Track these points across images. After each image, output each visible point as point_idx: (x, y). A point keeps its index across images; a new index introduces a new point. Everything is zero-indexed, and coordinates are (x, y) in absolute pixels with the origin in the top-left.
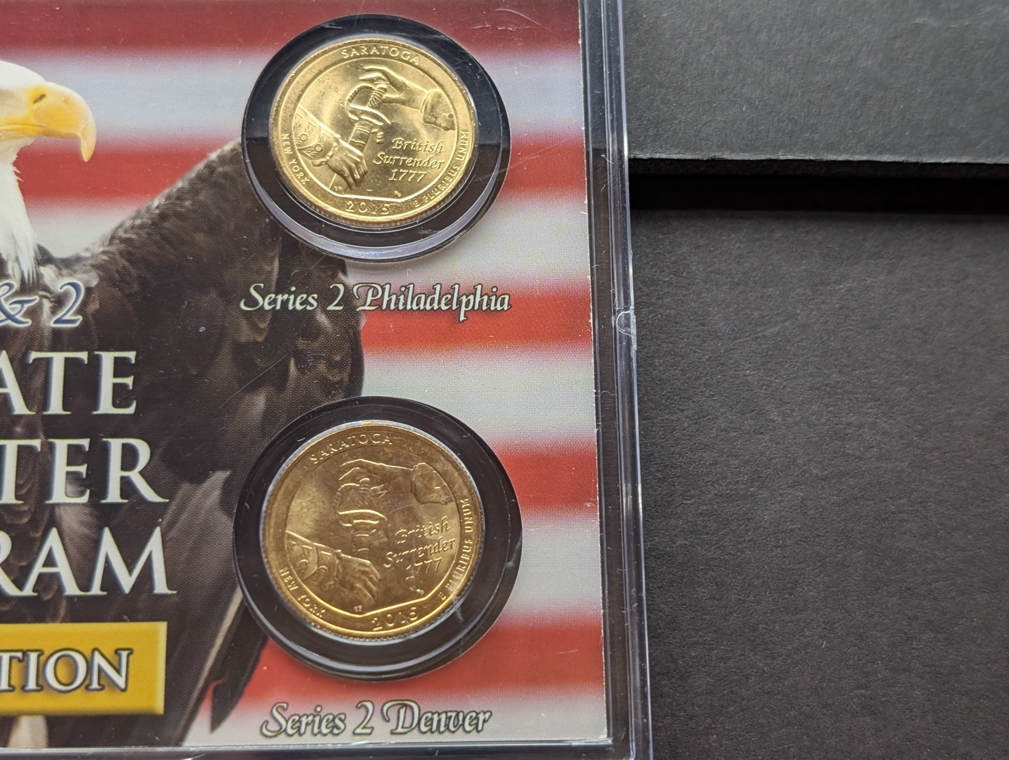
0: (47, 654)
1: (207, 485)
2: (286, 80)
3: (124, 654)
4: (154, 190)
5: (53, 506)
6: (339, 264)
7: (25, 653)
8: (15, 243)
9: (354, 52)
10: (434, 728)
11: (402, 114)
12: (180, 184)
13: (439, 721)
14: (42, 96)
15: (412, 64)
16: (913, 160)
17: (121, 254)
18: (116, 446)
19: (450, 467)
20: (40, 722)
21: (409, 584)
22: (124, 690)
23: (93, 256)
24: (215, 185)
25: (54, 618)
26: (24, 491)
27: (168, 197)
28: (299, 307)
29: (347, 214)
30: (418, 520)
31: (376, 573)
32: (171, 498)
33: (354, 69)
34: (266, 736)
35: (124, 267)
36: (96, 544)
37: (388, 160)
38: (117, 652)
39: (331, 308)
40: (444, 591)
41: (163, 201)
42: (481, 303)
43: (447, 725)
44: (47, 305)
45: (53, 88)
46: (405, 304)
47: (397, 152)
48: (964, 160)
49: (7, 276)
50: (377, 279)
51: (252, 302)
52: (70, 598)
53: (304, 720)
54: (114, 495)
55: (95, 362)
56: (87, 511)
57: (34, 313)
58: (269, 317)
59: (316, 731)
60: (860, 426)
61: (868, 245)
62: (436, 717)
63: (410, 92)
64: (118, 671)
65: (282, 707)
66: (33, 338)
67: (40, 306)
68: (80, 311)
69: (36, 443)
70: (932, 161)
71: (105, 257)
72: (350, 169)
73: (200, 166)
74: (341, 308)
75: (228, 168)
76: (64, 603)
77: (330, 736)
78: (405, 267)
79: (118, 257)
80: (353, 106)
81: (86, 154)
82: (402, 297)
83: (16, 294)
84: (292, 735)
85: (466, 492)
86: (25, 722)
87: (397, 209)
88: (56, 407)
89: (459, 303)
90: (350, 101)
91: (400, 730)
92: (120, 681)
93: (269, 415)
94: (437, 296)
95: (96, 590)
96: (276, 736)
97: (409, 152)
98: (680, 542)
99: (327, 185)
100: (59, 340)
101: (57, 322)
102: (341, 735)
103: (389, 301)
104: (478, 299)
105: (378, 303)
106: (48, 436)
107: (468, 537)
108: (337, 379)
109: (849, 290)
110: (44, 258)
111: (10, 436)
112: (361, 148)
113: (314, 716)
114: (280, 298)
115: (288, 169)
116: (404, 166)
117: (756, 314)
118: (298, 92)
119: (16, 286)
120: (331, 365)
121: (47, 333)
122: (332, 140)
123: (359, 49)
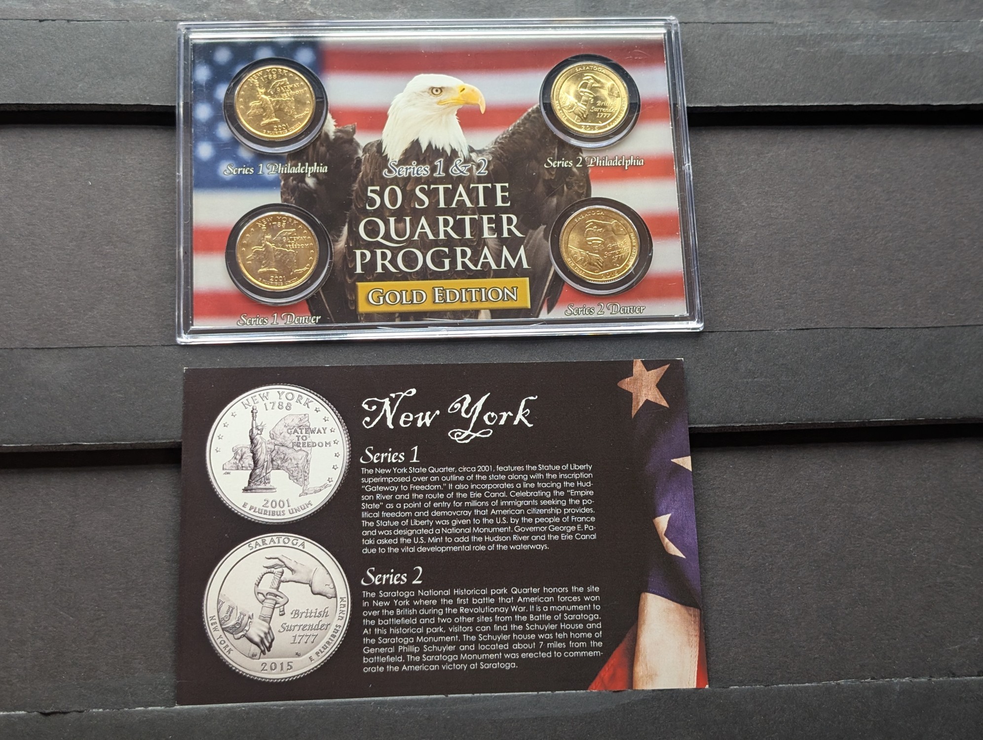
0: (488, 289)
1: (538, 230)
2: (556, 80)
3: (515, 289)
4: (509, 125)
5: (484, 238)
6: (579, 150)
7: (480, 289)
8: (460, 144)
9: (580, 69)
10: (625, 312)
11: (600, 92)
12: (518, 121)
13: (627, 310)
14: (464, 89)
15: (602, 73)
16: (795, 104)
17: (499, 148)
18: (504, 217)
19: (626, 222)
20: (488, 311)
21: (614, 262)
22: (516, 301)
23: (489, 149)
24: (532, 121)
25: (489, 277)
26: (473, 234)
27: (514, 127)
28: (566, 166)
29: (582, 130)
30: (615, 241)
31: (602, 260)
32: (526, 235)
33: (578, 77)
34: (567, 315)
35: (501, 153)
36: (501, 251)
37: (596, 110)
38: (512, 288)
39: (578, 166)
40: (627, 265)
41: (513, 128)
42: (633, 163)
43: (630, 311)
44: (474, 167)
45: (467, 85)
46: (605, 163)
47: (599, 107)
48: (815, 104)
49: (459, 157)
50: (594, 155)
51: (548, 164)
52: (494, 270)
53: (580, 310)
54: (505, 234)
55: (494, 188)
56: (497, 240)
57: (470, 170)
58: (555, 170)
59: (584, 313)
60: (776, 207)
61: (779, 138)
62: (626, 308)
63: (602, 83)
64: (514, 294)
65: (572, 306)
66: (471, 179)
67: (472, 167)
68: (487, 169)
69: (476, 217)
70: (803, 105)
71: (493, 149)
72: (582, 114)
73: (525, 114)
74: (581, 166)
75: (536, 115)
76: (492, 272)
77: (589, 315)
78: (605, 150)
79: (498, 149)
80: (582, 89)
81: (483, 111)
82: (603, 161)
83: (463, 163)
84: (576, 315)
85: (632, 231)
86: (482, 311)
87: (600, 128)
88: (482, 204)
89: (625, 163)
90: (580, 88)
91: (614, 312)
92: (515, 298)
93: (558, 204)
94: (616, 161)
95: (503, 267)
96: (570, 315)
97: (603, 106)
98: (710, 250)
99: (574, 119)
100: (480, 180)
101: (479, 173)
102: (593, 314)
103: (599, 163)
104: (632, 161)
105: (595, 163)
106: (480, 214)
107: (634, 246)
108: (582, 192)
109: (772, 156)
110: (471, 150)
111: (466, 214)
112: (586, 105)
113: (583, 308)
114: (559, 163)
115: (559, 114)
116: (602, 112)
117: (736, 166)
118: (560, 85)
119: (463, 160)
120: (579, 187)
121: (475, 177)
122: (574, 103)
123: (582, 68)
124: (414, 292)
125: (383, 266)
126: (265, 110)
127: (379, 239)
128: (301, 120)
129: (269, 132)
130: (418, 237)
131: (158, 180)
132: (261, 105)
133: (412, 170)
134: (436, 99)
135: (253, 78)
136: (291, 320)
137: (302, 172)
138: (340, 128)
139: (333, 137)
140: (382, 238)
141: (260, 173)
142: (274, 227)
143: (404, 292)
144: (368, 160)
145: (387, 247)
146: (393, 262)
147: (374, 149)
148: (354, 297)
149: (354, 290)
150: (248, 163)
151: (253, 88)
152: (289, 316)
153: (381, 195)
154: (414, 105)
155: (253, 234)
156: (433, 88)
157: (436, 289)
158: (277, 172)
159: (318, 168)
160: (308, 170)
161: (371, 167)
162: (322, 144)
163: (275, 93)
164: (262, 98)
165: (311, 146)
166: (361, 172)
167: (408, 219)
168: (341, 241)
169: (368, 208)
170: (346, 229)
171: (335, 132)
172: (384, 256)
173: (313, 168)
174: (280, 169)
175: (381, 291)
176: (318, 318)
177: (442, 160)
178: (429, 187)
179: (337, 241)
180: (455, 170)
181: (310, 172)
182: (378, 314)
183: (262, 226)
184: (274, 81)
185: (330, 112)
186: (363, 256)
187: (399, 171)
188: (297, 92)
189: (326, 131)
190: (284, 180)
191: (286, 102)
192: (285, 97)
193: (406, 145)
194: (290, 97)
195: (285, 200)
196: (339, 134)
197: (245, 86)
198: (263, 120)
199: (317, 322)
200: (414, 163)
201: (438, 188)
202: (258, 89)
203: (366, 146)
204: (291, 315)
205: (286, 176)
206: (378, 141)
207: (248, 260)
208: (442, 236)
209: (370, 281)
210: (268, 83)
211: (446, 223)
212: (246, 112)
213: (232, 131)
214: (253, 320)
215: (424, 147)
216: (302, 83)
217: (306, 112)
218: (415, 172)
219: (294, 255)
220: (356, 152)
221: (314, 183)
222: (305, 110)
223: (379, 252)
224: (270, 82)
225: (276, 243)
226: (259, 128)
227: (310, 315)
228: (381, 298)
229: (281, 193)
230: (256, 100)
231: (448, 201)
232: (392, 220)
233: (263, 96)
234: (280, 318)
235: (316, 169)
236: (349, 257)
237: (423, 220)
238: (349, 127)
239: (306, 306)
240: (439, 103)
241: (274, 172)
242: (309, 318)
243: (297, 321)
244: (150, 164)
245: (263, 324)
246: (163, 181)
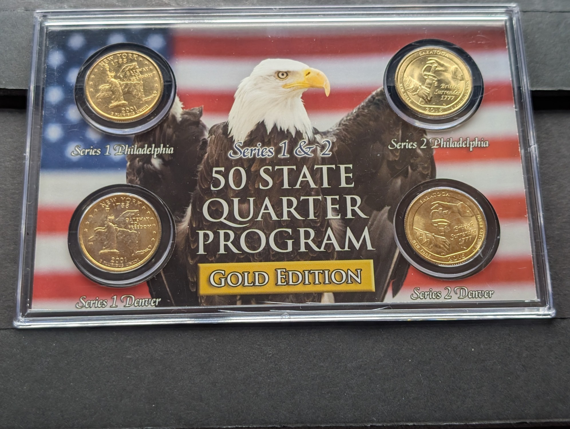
0: (331, 271)
1: (382, 211)
2: (400, 64)
3: (359, 271)
4: (353, 107)
5: (328, 219)
6: (424, 131)
7: (323, 271)
8: (305, 126)
9: (424, 53)
10: (474, 296)
11: (444, 75)
12: (362, 104)
13: (475, 294)
14: (309, 73)
15: (446, 57)
17: (344, 130)
18: (348, 198)
19: (472, 204)
20: (331, 294)
21: (461, 245)
22: (360, 283)
23: (333, 131)
24: (375, 104)
25: (332, 259)
26: (317, 215)
27: (359, 109)
28: (410, 147)
29: (426, 113)
30: (462, 223)
31: (448, 242)
32: (370, 217)
33: (423, 60)
34: (413, 299)
35: (345, 134)
36: (345, 232)
37: (440, 92)
38: (356, 270)
39: (422, 147)
40: (474, 248)
41: (357, 110)
42: (478, 144)
43: (478, 296)
44: (319, 149)
45: (312, 69)
46: (449, 145)
47: (443, 89)
49: (303, 139)
50: (438, 136)
51: (393, 146)
52: (338, 252)
53: (426, 293)
54: (349, 216)
55: (338, 169)
56: (340, 221)
57: (314, 151)
58: (399, 151)
59: (431, 297)
62: (474, 292)
63: (446, 67)
64: (358, 277)
65: (418, 289)
66: (315, 161)
67: (316, 149)
68: (331, 150)
69: (320, 198)
71: (338, 131)
72: (426, 96)
73: (370, 97)
74: (425, 147)
75: (379, 98)
76: (336, 253)
77: (436, 299)
78: (451, 131)
79: (342, 131)
80: (425, 73)
81: (327, 94)
82: (448, 143)
83: (307, 145)
84: (422, 299)
85: (479, 213)
86: (326, 294)
87: (445, 110)
88: (325, 185)
89: (470, 144)
90: (424, 71)
91: (461, 297)
92: (359, 280)
93: (402, 187)
94: (461, 142)
95: (346, 249)
96: (416, 299)
97: (447, 89)
98: (557, 232)
99: (418, 102)
100: (324, 161)
101: (323, 155)
102: (440, 299)
103: (443, 144)
104: (477, 143)
105: (439, 145)
106: (323, 195)
107: (481, 228)
108: (426, 173)
110: (316, 132)
111: (310, 195)
112: (430, 88)
113: (430, 292)
114: (403, 144)
115: (404, 97)
116: (446, 94)
118: (404, 69)
119: (307, 142)
120: (424, 168)
121: (320, 159)
122: (418, 86)
123: (426, 52)
124: (257, 274)
125: (226, 246)
126: (113, 92)
127: (222, 220)
128: (148, 103)
129: (116, 114)
130: (262, 218)
131: (10, 161)
132: (111, 88)
133: (257, 151)
134: (282, 83)
135: (104, 62)
136: (130, 303)
137: (148, 153)
138: (187, 110)
139: (180, 119)
140: (225, 219)
141: (107, 154)
142: (118, 207)
143: (246, 274)
144: (214, 141)
145: (230, 228)
146: (236, 243)
147: (220, 131)
148: (195, 279)
149: (196, 271)
150: (94, 144)
151: (104, 72)
152: (128, 299)
153: (226, 176)
154: (260, 88)
155: (96, 214)
156: (279, 72)
157: (279, 271)
158: (124, 153)
159: (164, 149)
160: (154, 151)
161: (216, 148)
162: (169, 126)
163: (125, 76)
164: (112, 81)
165: (158, 129)
166: (206, 153)
167: (252, 200)
168: (184, 221)
169: (212, 188)
170: (189, 210)
171: (182, 115)
172: (227, 237)
173: (159, 149)
174: (126, 150)
175: (223, 272)
176: (158, 300)
177: (287, 141)
178: (273, 168)
179: (180, 222)
180: (300, 152)
181: (156, 153)
182: (220, 296)
183: (105, 207)
184: (124, 66)
185: (178, 95)
186: (206, 236)
187: (244, 152)
188: (146, 75)
189: (174, 113)
190: (130, 162)
191: (135, 85)
192: (134, 80)
193: (251, 127)
194: (139, 80)
195: (131, 181)
196: (186, 116)
197: (96, 70)
198: (111, 103)
199: (157, 304)
200: (259, 144)
201: (283, 169)
202: (108, 73)
203: (212, 128)
204: (130, 297)
205: (133, 157)
206: (224, 123)
207: (89, 241)
208: (285, 217)
209: (212, 262)
210: (118, 67)
211: (290, 204)
212: (95, 95)
213: (81, 113)
214: (92, 302)
215: (269, 128)
216: (151, 67)
217: (153, 95)
218: (260, 153)
219: (136, 236)
220: (202, 134)
221: (159, 164)
222: (153, 93)
223: (222, 232)
224: (120, 66)
225: (118, 224)
226: (107, 110)
227: (150, 297)
228: (223, 280)
229: (127, 173)
230: (105, 83)
231: (292, 182)
232: (236, 201)
233: (113, 80)
234: (119, 301)
235: (162, 151)
236: (192, 238)
237: (267, 201)
238: (196, 110)
239: (146, 289)
240: (284, 86)
241: (120, 153)
242: (148, 300)
243: (137, 304)
244: (3, 146)
245: (102, 306)
246: (14, 162)
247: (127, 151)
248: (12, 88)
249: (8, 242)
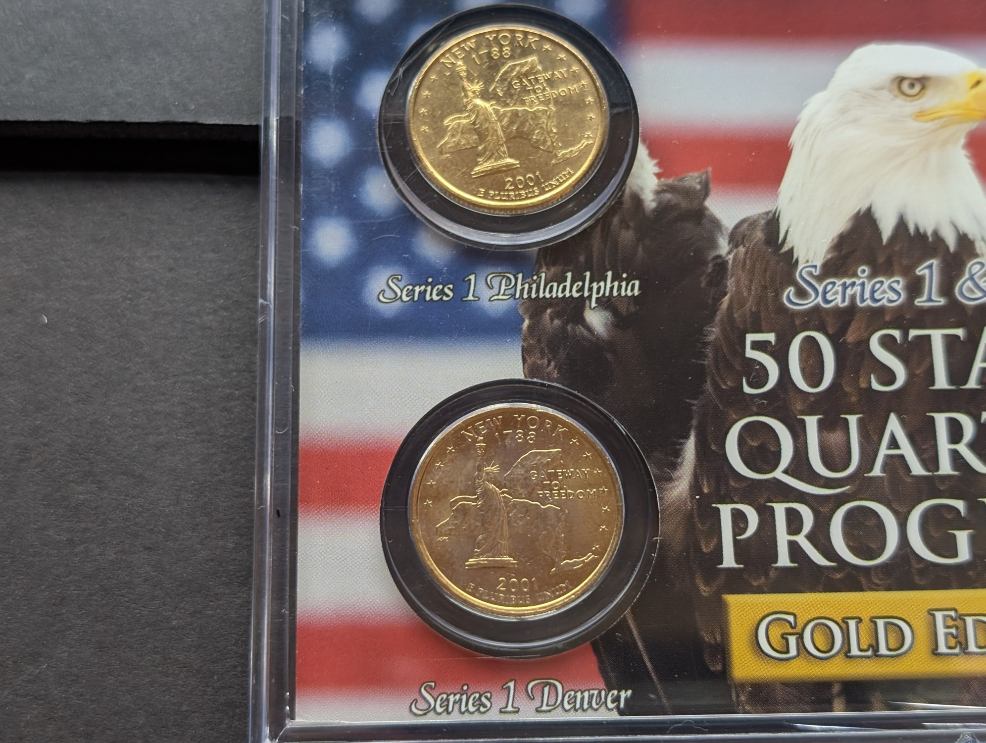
49: (978, 256)
124: (881, 623)
125: (794, 548)
126: (482, 137)
127: (778, 474)
128: (574, 162)
129: (492, 192)
130: (884, 468)
131: (215, 312)
132: (474, 124)
133: (858, 289)
134: (911, 107)
135: (456, 57)
136: (552, 702)
137: (576, 295)
138: (670, 181)
139: (653, 205)
140: (786, 472)
141: (470, 297)
142: (507, 441)
143: (852, 624)
144: (745, 262)
145: (802, 497)
146: (820, 537)
147: (759, 235)
148: (718, 638)
149: (719, 613)
150: (439, 272)
151: (453, 81)
152: (546, 689)
153: (780, 355)
154: (856, 120)
155: (452, 461)
156: (901, 80)
157: (939, 616)
158: (513, 296)
159: (616, 284)
160: (590, 289)
161: (751, 281)
162: (624, 224)
163: (509, 93)
164: (476, 106)
165: (599, 229)
166: (725, 294)
167: (853, 420)
168: (679, 478)
169: (747, 389)
170: (690, 447)
171: (658, 193)
172: (794, 522)
173: (602, 284)
174: (519, 287)
175: (791, 618)
176: (623, 694)
177: (935, 262)
178: (905, 334)
179: (670, 479)
180: (971, 291)
181: (594, 296)
182: (787, 684)
183: (475, 441)
184: (503, 64)
185: (644, 141)
186: (739, 519)
187: (825, 292)
188: (563, 90)
189: (635, 188)
190: (531, 318)
191: (535, 116)
192: (533, 105)
193: (839, 224)
194: (546, 103)
195: (533, 370)
196: (668, 196)
197: (433, 77)
198: (477, 164)
199: (622, 705)
200: (864, 270)
201: (928, 337)
202: (466, 84)
203: (737, 227)
204: (550, 684)
205: (537, 307)
206: (767, 213)
207: (438, 533)
208: (946, 467)
209: (759, 590)
210: (489, 67)
211: (956, 432)
212: (436, 143)
213: (400, 191)
214: (452, 698)
215: (887, 228)
216: (575, 68)
217: (585, 142)
218: (867, 295)
219: (559, 520)
220: (713, 243)
221: (606, 324)
222: (582, 137)
223: (780, 510)
224: (494, 65)
225: (510, 485)
226: (467, 184)
227: (602, 685)
228: (792, 640)
229: (524, 350)
230: (461, 111)
231: (958, 373)
232: (812, 422)
233: (479, 102)
234: (524, 696)
235: (612, 288)
236: (703, 524)
237: (894, 425)
238: (692, 179)
239: (591, 663)
240: (920, 115)
241: (503, 295)
242: (600, 693)
243: (569, 703)
244: (195, 272)
245: (478, 710)
246: (225, 314)
247: (522, 290)
248: (213, 122)
249: (220, 528)
